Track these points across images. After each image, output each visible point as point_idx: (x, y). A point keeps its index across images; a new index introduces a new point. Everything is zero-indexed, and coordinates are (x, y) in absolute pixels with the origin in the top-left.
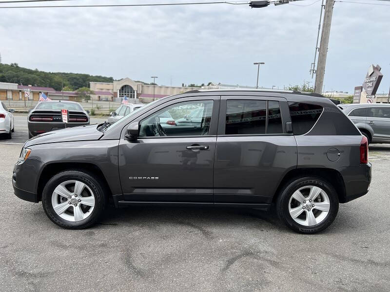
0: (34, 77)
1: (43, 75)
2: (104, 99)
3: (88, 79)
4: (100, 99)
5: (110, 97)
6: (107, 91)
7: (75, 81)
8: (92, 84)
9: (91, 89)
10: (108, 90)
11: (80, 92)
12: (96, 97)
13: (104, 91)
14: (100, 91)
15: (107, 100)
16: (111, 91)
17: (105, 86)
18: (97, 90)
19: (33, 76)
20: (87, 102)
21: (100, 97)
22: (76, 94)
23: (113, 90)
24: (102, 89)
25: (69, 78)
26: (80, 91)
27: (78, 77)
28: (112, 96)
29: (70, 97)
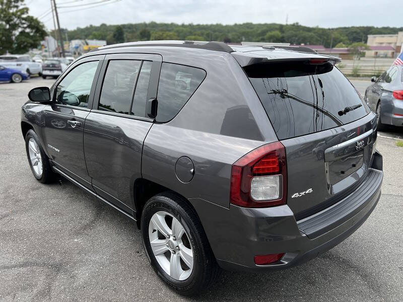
0: (312, 35)
1: (321, 32)
2: (381, 56)
3: (370, 31)
4: (377, 56)
5: (390, 52)
6: (388, 45)
7: (355, 35)
8: (370, 37)
9: (369, 44)
10: (390, 43)
11: (352, 49)
12: (372, 53)
13: (384, 45)
14: (379, 45)
15: (386, 57)
16: (392, 45)
17: (386, 39)
18: (375, 45)
19: (310, 34)
20: (359, 59)
21: (377, 53)
22: (348, 50)
23: (396, 43)
24: (381, 43)
25: (348, 32)
26: (352, 47)
27: (359, 31)
28: (393, 51)
29: (340, 54)
